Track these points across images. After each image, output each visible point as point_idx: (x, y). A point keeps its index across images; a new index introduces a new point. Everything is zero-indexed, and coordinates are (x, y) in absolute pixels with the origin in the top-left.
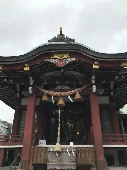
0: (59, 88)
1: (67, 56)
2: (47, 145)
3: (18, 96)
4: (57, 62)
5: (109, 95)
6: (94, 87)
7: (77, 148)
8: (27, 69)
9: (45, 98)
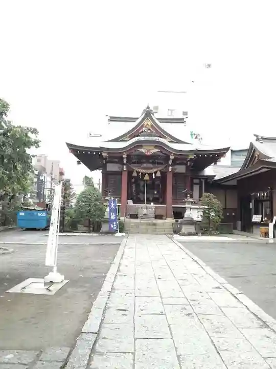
0: (145, 165)
1: (153, 148)
3: (104, 162)
4: (146, 152)
5: (186, 164)
6: (170, 168)
7: (156, 207)
8: (125, 156)
9: (135, 174)
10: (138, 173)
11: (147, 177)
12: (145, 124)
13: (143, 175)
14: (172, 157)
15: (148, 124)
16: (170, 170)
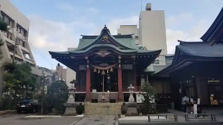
2: (97, 92)
4: (101, 55)
6: (120, 65)
7: (110, 93)
8: (87, 58)
9: (95, 71)
10: (97, 70)
11: (103, 73)
12: (104, 38)
13: (101, 71)
14: (120, 57)
15: (105, 38)
16: (120, 67)
